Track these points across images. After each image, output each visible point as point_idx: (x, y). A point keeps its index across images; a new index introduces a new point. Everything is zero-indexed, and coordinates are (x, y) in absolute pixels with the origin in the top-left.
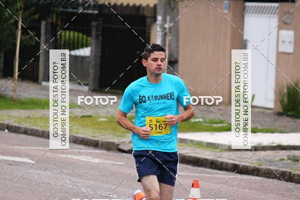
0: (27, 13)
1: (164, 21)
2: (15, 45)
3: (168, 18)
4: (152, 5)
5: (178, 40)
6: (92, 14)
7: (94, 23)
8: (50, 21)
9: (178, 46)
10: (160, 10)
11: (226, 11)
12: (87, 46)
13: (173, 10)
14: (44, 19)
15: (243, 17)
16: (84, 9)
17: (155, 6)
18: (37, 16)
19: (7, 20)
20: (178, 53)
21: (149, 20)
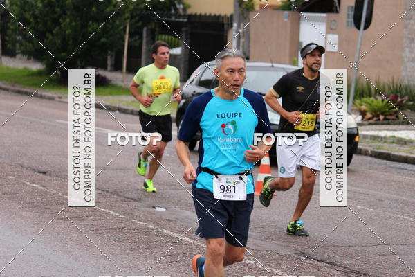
0: (133, 21)
1: (239, 27)
2: (124, 46)
3: (242, 25)
4: (229, 15)
5: (249, 42)
6: (182, 22)
7: (184, 29)
8: (150, 27)
9: (249, 47)
10: (235, 18)
11: (286, 20)
12: (178, 46)
13: (245, 18)
14: (145, 26)
15: (299, 24)
16: (176, 18)
17: (232, 16)
18: (140, 24)
19: (118, 27)
20: (249, 51)
21: (226, 26)
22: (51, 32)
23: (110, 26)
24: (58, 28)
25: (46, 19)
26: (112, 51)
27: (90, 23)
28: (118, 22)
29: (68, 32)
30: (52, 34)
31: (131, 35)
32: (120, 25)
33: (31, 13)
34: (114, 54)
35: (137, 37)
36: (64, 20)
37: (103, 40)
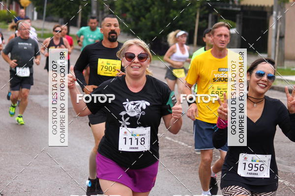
0: (202, 10)
1: (277, 14)
2: (194, 27)
3: (279, 12)
4: (270, 5)
5: (285, 25)
6: (237, 10)
7: (238, 15)
8: (214, 14)
9: (284, 28)
10: (275, 8)
12: (234, 27)
13: (282, 8)
14: (211, 13)
16: (233, 7)
17: (272, 6)
18: (207, 12)
19: (191, 13)
20: (284, 32)
21: (268, 14)
22: (144, 17)
27: (172, 10)
28: (191, 10)
29: (156, 17)
30: (145, 18)
31: (201, 19)
32: (193, 12)
33: (130, 3)
35: (205, 21)
36: (153, 8)
37: (181, 23)
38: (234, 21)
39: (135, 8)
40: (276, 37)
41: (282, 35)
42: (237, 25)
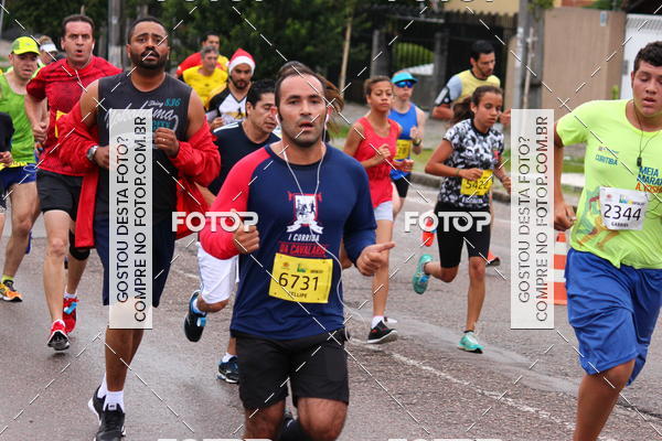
0: (358, 20)
1: (526, 34)
2: (341, 59)
3: (532, 30)
4: (511, 14)
5: (542, 58)
6: (436, 24)
7: (438, 35)
8: (384, 30)
9: (542, 66)
10: (521, 20)
11: (603, 25)
12: (428, 63)
13: (537, 20)
14: (378, 28)
15: (624, 32)
16: (427, 17)
17: (516, 16)
18: (368, 25)
19: (333, 28)
20: (542, 74)
21: (507, 32)
23: (321, 27)
24: (238, 27)
25: (219, 12)
26: (322, 66)
27: (289, 21)
28: (333, 21)
31: (354, 43)
32: (338, 26)
34: (325, 71)
35: (364, 46)
37: (309, 49)
38: (431, 47)
39: (208, 14)
40: (523, 86)
41: (536, 81)
42: (435, 56)
